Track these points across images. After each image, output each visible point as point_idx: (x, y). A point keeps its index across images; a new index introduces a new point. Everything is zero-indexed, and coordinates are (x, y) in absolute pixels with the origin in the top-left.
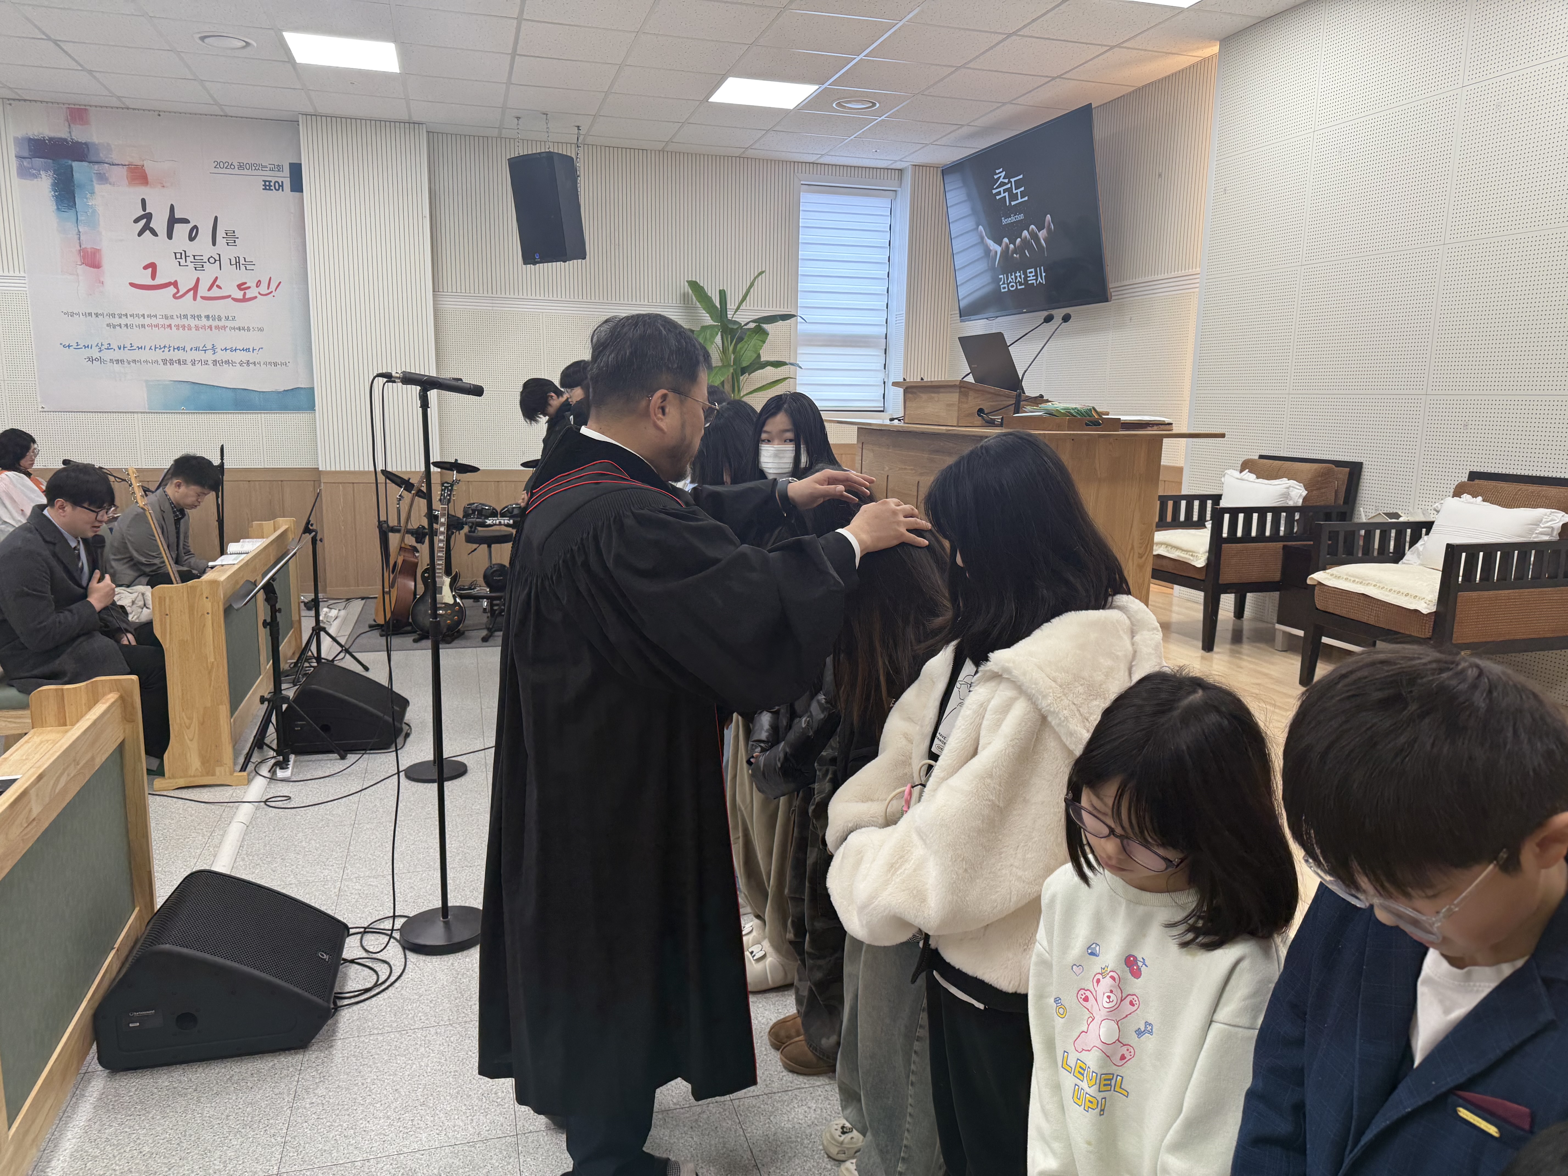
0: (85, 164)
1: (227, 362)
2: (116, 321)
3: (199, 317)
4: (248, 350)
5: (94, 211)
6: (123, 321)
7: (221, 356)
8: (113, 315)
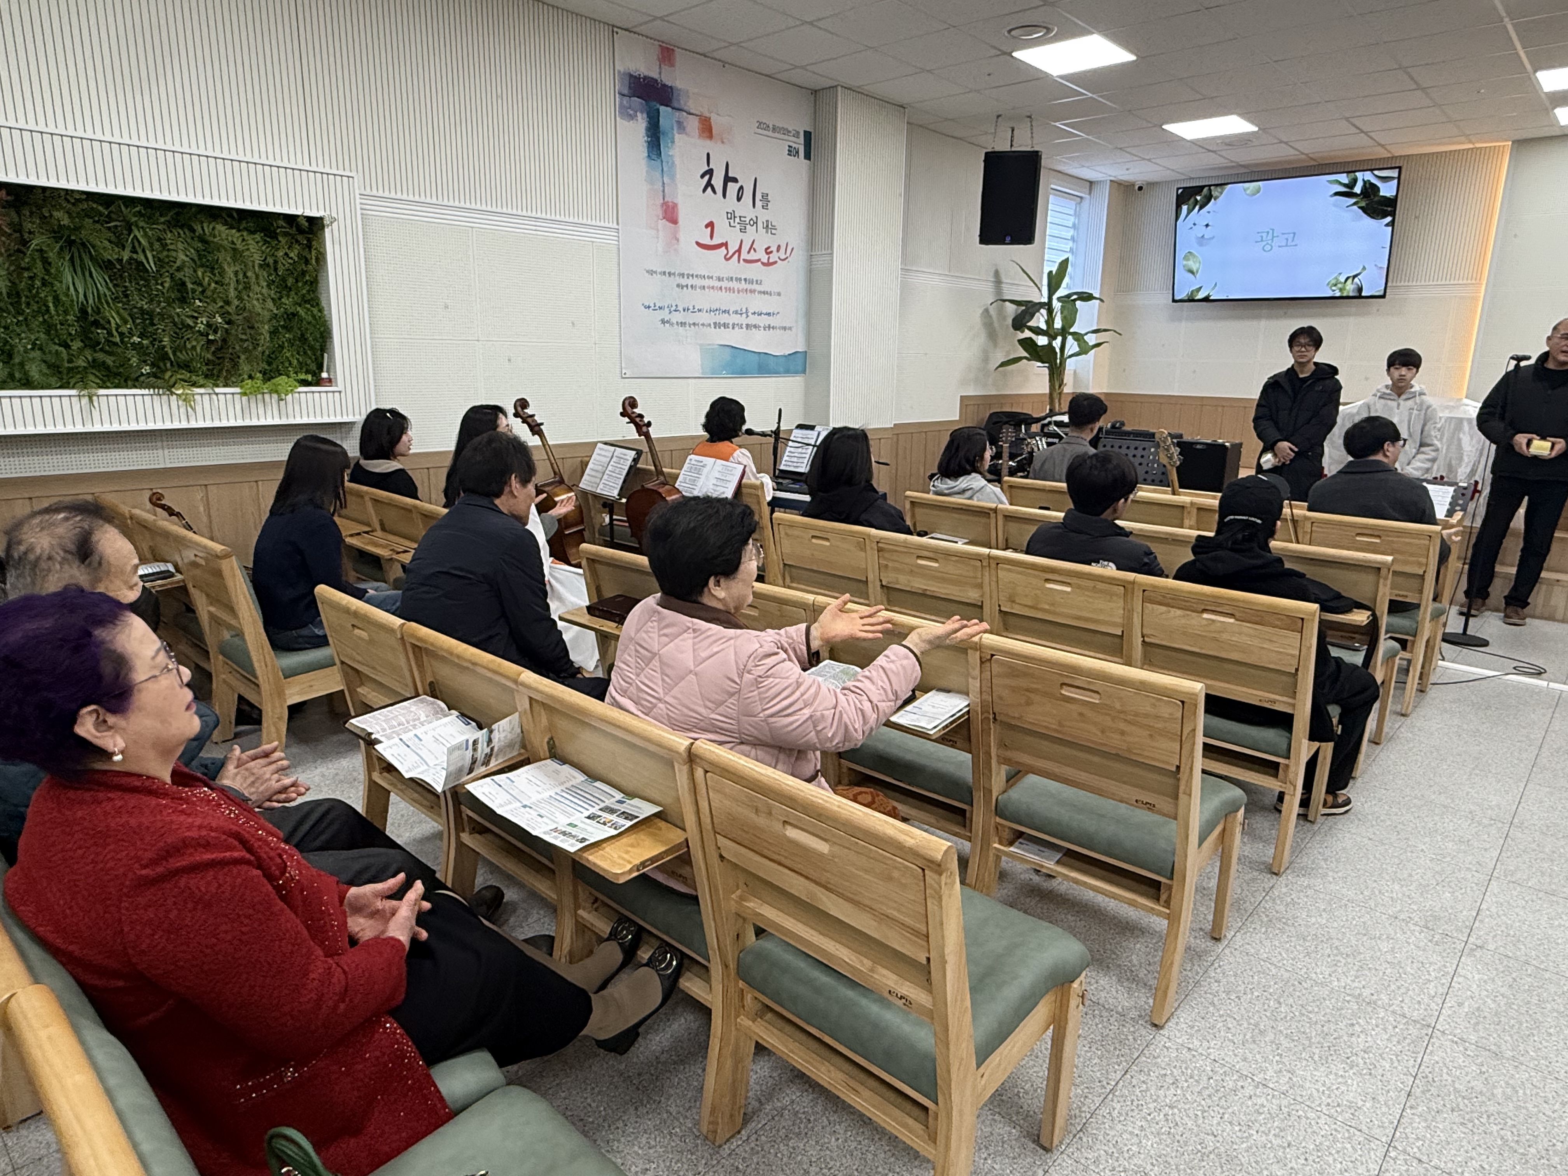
0: (669, 109)
1: (755, 326)
2: (684, 282)
3: (740, 279)
4: (769, 314)
5: (673, 163)
6: (690, 282)
7: (753, 320)
8: (683, 275)
